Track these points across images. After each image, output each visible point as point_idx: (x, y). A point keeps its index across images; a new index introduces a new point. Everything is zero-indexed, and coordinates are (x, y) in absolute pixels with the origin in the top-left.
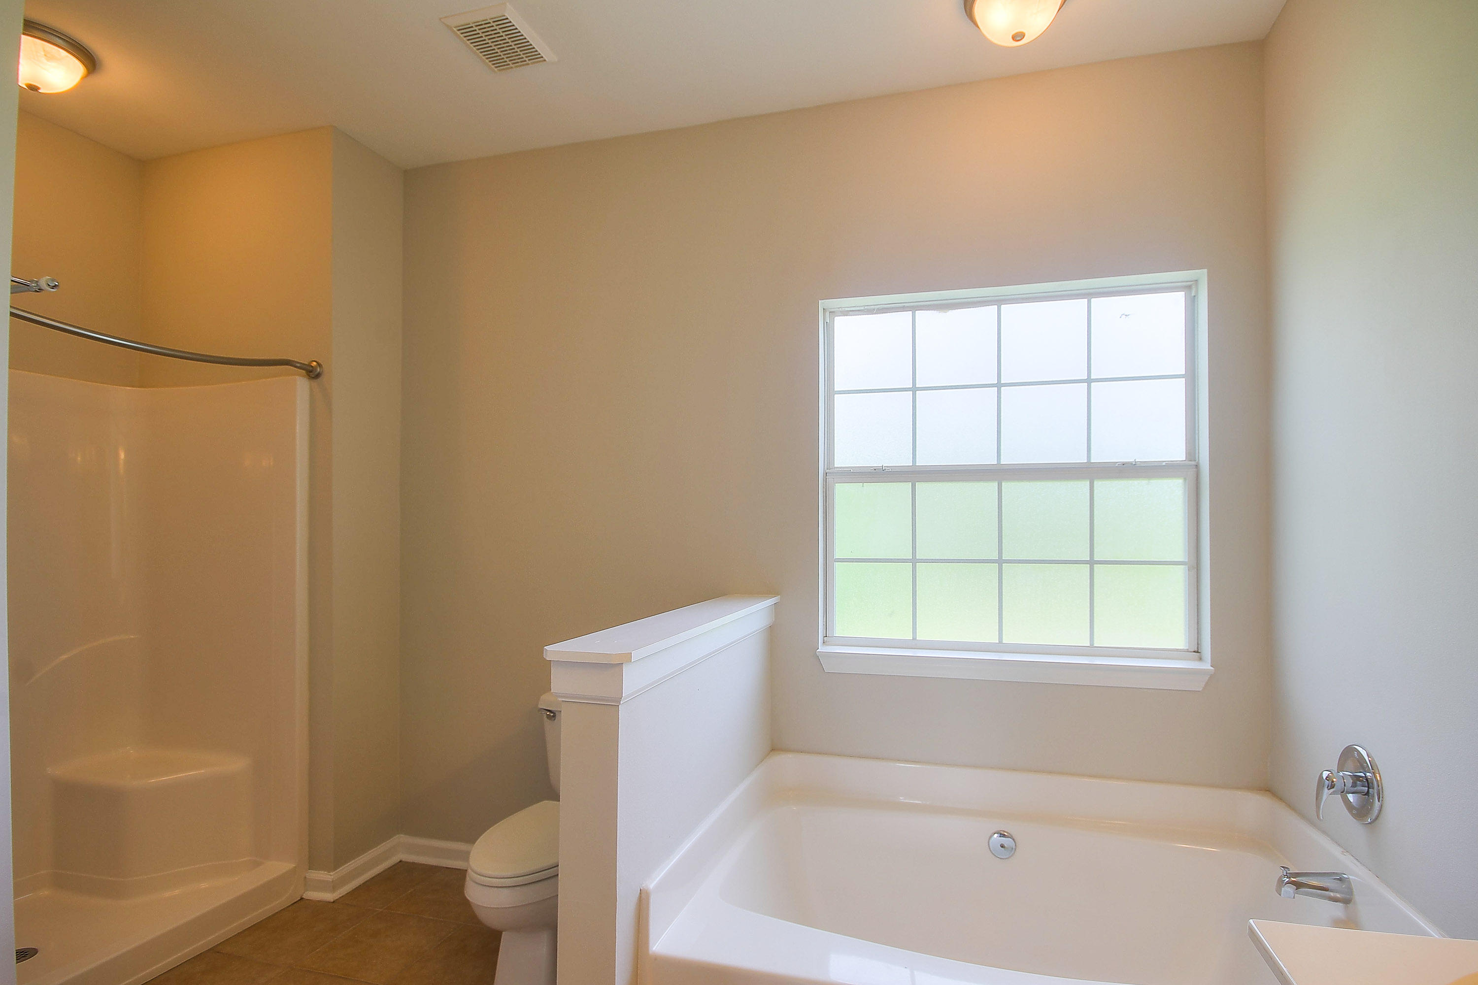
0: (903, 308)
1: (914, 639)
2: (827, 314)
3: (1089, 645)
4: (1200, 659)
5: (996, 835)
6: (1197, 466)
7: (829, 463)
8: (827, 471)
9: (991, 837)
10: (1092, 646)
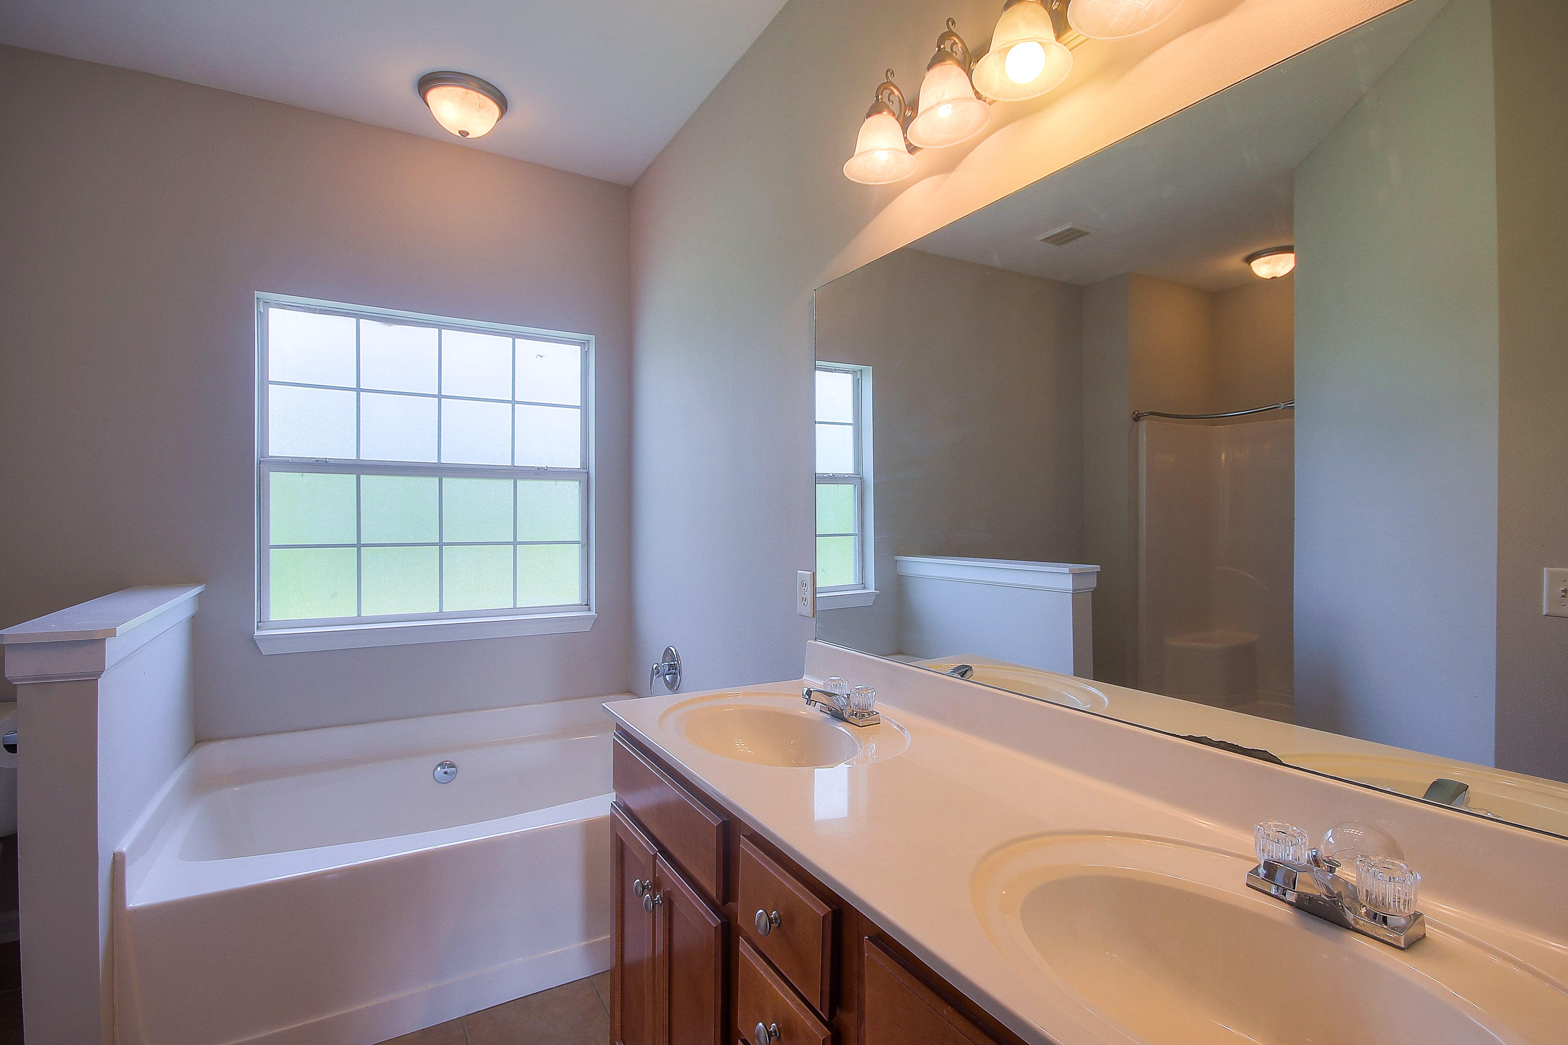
0: (347, 314)
1: (359, 615)
2: (261, 303)
3: (512, 607)
4: (589, 610)
5: (439, 769)
6: (588, 473)
7: (262, 451)
8: (261, 459)
9: (436, 769)
10: (515, 607)
